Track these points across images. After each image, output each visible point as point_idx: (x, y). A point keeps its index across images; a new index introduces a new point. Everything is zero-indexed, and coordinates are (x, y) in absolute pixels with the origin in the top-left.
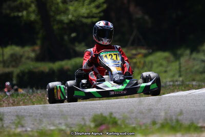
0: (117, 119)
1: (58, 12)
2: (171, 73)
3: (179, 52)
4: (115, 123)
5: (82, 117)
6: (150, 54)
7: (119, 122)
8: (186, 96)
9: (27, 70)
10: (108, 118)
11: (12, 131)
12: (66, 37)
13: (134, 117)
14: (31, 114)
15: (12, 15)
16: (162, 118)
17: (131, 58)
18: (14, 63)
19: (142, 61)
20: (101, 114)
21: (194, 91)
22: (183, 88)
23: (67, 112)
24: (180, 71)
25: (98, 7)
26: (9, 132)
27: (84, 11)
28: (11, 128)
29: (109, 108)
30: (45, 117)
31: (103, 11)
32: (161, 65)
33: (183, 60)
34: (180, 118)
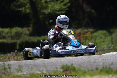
1: (43, 8)
2: (107, 43)
3: (112, 30)
4: (74, 69)
5: (55, 67)
6: (95, 32)
7: (77, 69)
8: (115, 54)
9: (24, 41)
10: (71, 67)
11: (16, 74)
12: (47, 22)
13: (85, 66)
14: (27, 65)
15: (16, 10)
16: (101, 67)
17: (84, 34)
18: (17, 37)
19: (90, 36)
20: (67, 65)
22: (114, 51)
23: (47, 64)
24: (112, 42)
25: (65, 5)
26: (13, 75)
27: (57, 7)
28: (15, 73)
29: (71, 62)
30: (34, 67)
31: (68, 7)
32: (101, 38)
33: (114, 35)
34: (111, 67)
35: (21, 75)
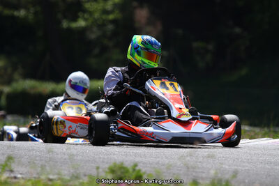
0: (141, 173)
4: (139, 178)
7: (145, 177)
20: (122, 164)
21: (248, 140)
35: (8, 178)
